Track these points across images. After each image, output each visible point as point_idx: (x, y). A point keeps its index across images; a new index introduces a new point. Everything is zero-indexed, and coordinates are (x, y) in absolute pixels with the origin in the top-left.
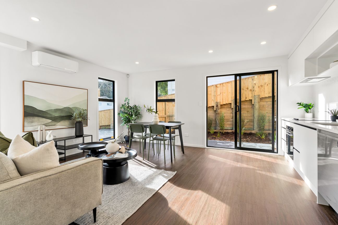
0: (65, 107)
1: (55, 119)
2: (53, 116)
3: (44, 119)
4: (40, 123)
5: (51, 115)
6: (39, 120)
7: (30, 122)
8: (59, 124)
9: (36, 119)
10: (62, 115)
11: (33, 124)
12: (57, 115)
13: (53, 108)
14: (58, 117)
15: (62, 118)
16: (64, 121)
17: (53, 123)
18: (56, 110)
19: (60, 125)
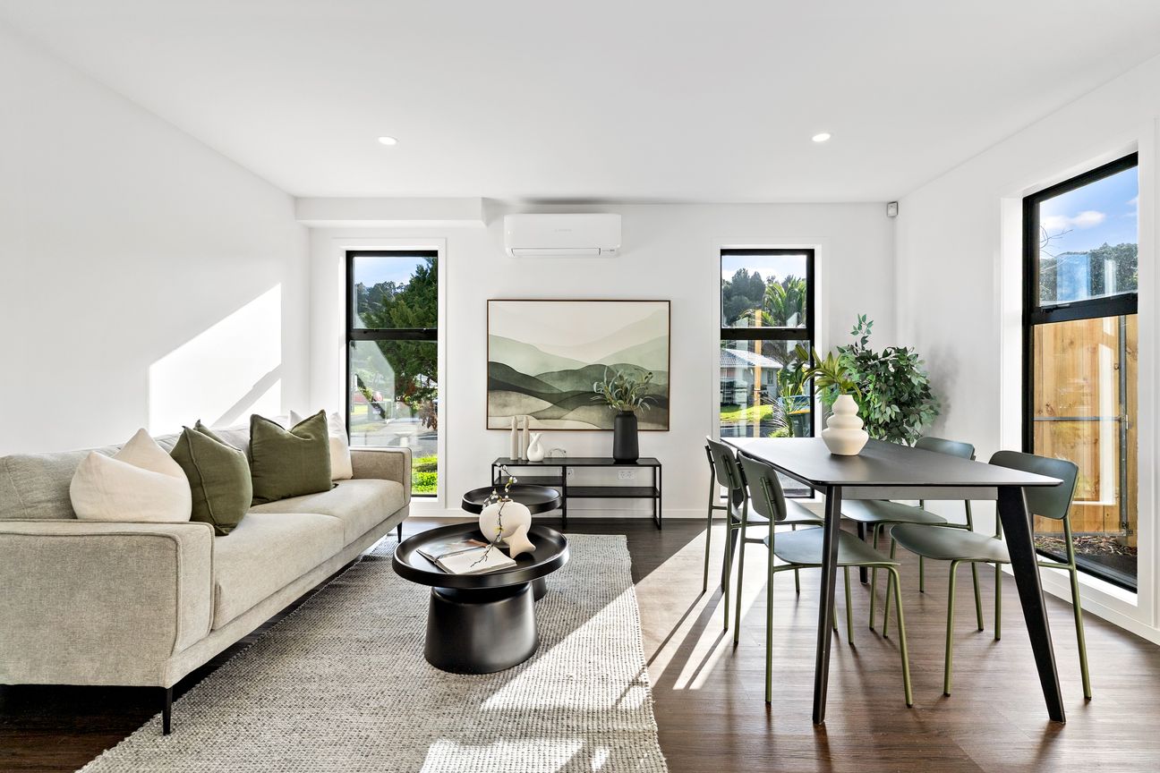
0: (591, 364)
1: (563, 401)
2: (555, 392)
3: (533, 400)
4: (522, 411)
5: (550, 387)
6: (520, 401)
7: (500, 405)
8: (571, 415)
9: (514, 397)
10: (581, 389)
11: (508, 410)
12: (565, 387)
13: (556, 369)
14: (570, 395)
15: (582, 399)
16: (588, 407)
17: (557, 412)
18: (566, 374)
19: (574, 418)
